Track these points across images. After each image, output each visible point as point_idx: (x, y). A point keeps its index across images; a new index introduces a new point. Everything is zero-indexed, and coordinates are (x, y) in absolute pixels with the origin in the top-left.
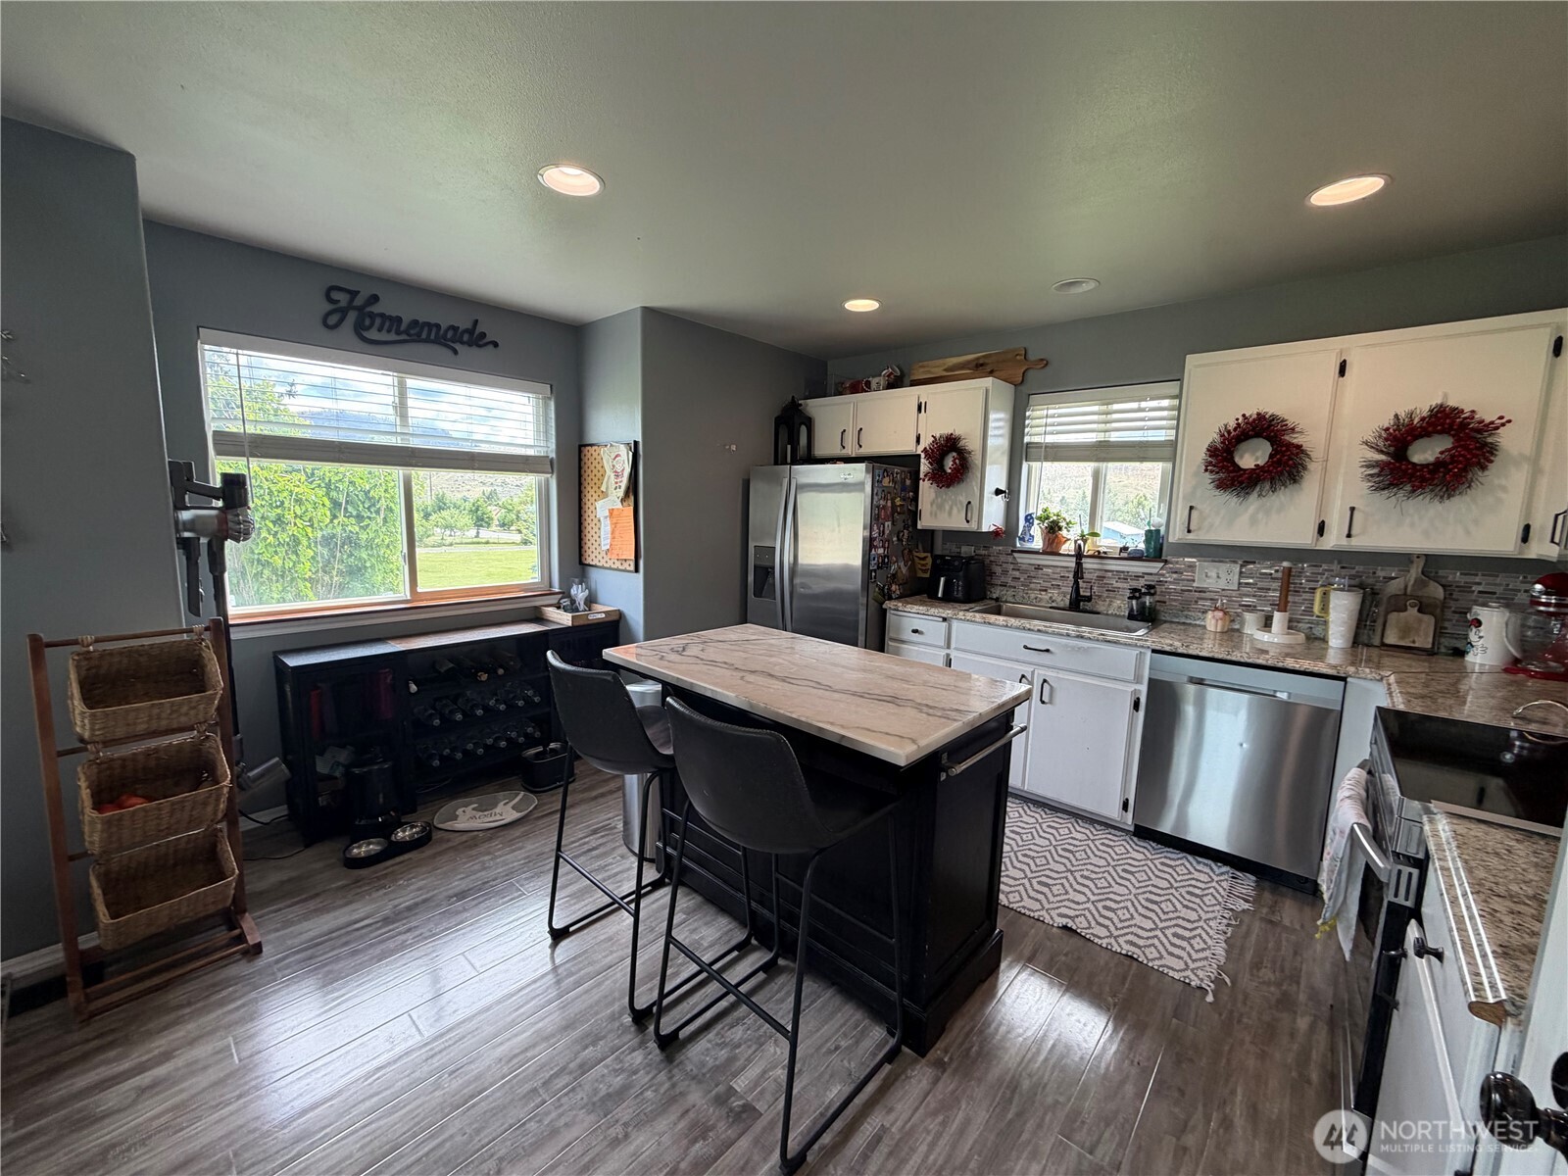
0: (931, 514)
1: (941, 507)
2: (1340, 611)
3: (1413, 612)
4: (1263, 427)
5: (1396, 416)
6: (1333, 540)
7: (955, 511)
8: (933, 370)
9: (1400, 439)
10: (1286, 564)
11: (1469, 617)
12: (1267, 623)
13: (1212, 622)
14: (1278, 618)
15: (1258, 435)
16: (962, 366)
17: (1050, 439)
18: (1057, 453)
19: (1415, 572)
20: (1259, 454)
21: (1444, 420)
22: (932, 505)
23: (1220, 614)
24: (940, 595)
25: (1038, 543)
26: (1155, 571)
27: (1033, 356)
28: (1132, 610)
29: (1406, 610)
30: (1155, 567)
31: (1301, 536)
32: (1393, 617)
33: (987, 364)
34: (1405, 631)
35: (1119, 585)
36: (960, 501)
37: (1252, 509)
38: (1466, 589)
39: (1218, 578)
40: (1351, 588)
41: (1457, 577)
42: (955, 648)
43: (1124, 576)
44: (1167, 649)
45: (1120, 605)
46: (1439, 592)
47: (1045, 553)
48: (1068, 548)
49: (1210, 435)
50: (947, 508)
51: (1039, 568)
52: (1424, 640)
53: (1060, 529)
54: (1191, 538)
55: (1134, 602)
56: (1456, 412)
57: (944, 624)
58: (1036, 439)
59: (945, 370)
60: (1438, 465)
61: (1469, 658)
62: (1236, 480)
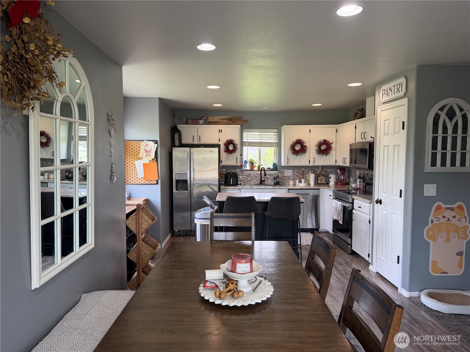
0: (225, 161)
1: (228, 159)
2: (312, 177)
3: (322, 176)
4: (299, 142)
5: (319, 141)
6: (311, 164)
7: (233, 160)
8: (216, 119)
9: (320, 145)
10: (303, 169)
11: (329, 177)
12: (300, 182)
13: (291, 183)
14: (303, 180)
15: (299, 143)
16: (225, 119)
17: (249, 141)
18: (251, 144)
19: (320, 169)
20: (299, 147)
21: (325, 142)
22: (225, 158)
23: (292, 181)
24: (232, 183)
25: (248, 168)
26: (277, 173)
27: (244, 119)
28: (274, 183)
29: (320, 176)
30: (276, 172)
31: (306, 164)
32: (319, 178)
33: (232, 120)
34: (321, 181)
35: (269, 177)
36: (234, 158)
37: (298, 158)
38: (327, 172)
39: (289, 173)
40: (314, 173)
41: (325, 170)
43: (270, 175)
44: (291, 188)
45: (270, 182)
46: (324, 173)
47: (250, 170)
48: (256, 169)
49: (291, 143)
50: (230, 159)
51: (250, 174)
52: (324, 182)
53: (254, 164)
54: (288, 165)
55: (275, 180)
56: (327, 141)
58: (246, 141)
59: (219, 120)
60: (325, 150)
61: (330, 184)
62: (295, 152)
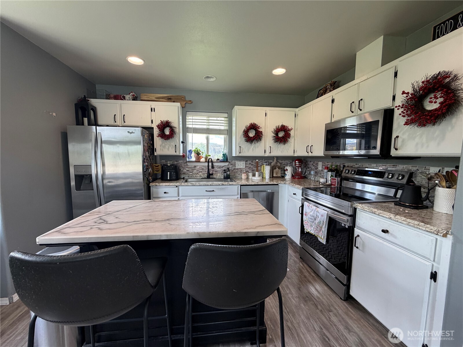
0: (161, 149)
1: (164, 147)
3: (277, 169)
5: (276, 127)
6: (267, 155)
7: (170, 148)
8: (150, 97)
9: (277, 131)
10: (257, 160)
11: (285, 169)
12: (254, 175)
13: (244, 176)
14: (257, 173)
15: (253, 128)
16: (163, 98)
17: (194, 126)
18: (196, 131)
19: (275, 160)
20: (253, 133)
21: (284, 129)
22: (160, 146)
23: (245, 174)
24: (168, 179)
25: (193, 159)
26: (227, 165)
27: (187, 99)
28: (224, 176)
31: (262, 154)
32: (274, 170)
33: (172, 99)
35: (218, 170)
36: (172, 145)
37: (252, 147)
38: (282, 163)
39: (240, 165)
40: (269, 165)
42: (182, 196)
43: (220, 167)
44: (245, 184)
45: (220, 175)
46: (279, 164)
47: (196, 162)
48: (203, 160)
49: (244, 128)
50: (167, 147)
51: (195, 167)
52: (279, 175)
53: (200, 154)
55: (225, 174)
56: (285, 126)
57: (177, 188)
58: (190, 126)
59: (156, 98)
60: (283, 137)
61: (286, 177)
62: (249, 140)
